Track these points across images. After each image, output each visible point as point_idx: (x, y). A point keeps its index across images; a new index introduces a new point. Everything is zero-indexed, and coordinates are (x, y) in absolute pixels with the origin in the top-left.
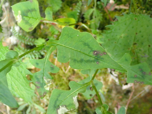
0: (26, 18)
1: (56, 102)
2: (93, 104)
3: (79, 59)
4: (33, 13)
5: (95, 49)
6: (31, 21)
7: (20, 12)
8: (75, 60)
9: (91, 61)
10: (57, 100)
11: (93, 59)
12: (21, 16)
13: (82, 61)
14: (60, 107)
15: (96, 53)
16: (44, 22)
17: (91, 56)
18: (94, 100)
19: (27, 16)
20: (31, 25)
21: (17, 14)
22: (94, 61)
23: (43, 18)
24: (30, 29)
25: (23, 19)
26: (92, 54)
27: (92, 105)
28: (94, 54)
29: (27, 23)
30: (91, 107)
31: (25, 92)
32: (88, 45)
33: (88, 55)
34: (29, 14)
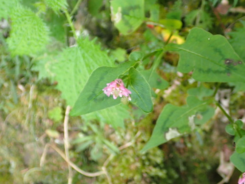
0: (126, 17)
1: (165, 123)
2: (184, 150)
3: (206, 69)
4: (137, 11)
5: (228, 56)
6: (132, 21)
7: (120, 9)
8: (200, 70)
9: (221, 72)
10: (168, 119)
11: (223, 69)
12: (121, 14)
13: (209, 71)
14: (170, 129)
15: (228, 62)
16: (148, 23)
17: (221, 66)
18: (185, 144)
19: (128, 15)
20: (131, 26)
21: (116, 12)
22: (224, 72)
23: (147, 19)
24: (129, 32)
25: (123, 18)
26: (223, 62)
27: (182, 151)
28: (226, 63)
29: (127, 23)
30: (180, 153)
31: (116, 114)
32: (220, 52)
33: (217, 64)
34: (131, 13)
